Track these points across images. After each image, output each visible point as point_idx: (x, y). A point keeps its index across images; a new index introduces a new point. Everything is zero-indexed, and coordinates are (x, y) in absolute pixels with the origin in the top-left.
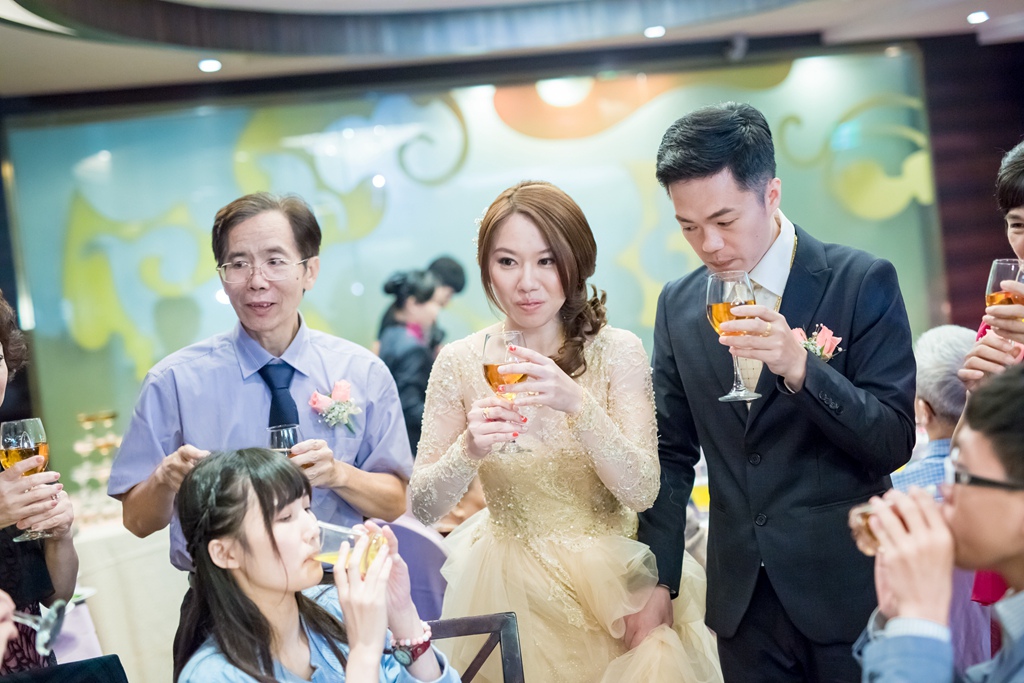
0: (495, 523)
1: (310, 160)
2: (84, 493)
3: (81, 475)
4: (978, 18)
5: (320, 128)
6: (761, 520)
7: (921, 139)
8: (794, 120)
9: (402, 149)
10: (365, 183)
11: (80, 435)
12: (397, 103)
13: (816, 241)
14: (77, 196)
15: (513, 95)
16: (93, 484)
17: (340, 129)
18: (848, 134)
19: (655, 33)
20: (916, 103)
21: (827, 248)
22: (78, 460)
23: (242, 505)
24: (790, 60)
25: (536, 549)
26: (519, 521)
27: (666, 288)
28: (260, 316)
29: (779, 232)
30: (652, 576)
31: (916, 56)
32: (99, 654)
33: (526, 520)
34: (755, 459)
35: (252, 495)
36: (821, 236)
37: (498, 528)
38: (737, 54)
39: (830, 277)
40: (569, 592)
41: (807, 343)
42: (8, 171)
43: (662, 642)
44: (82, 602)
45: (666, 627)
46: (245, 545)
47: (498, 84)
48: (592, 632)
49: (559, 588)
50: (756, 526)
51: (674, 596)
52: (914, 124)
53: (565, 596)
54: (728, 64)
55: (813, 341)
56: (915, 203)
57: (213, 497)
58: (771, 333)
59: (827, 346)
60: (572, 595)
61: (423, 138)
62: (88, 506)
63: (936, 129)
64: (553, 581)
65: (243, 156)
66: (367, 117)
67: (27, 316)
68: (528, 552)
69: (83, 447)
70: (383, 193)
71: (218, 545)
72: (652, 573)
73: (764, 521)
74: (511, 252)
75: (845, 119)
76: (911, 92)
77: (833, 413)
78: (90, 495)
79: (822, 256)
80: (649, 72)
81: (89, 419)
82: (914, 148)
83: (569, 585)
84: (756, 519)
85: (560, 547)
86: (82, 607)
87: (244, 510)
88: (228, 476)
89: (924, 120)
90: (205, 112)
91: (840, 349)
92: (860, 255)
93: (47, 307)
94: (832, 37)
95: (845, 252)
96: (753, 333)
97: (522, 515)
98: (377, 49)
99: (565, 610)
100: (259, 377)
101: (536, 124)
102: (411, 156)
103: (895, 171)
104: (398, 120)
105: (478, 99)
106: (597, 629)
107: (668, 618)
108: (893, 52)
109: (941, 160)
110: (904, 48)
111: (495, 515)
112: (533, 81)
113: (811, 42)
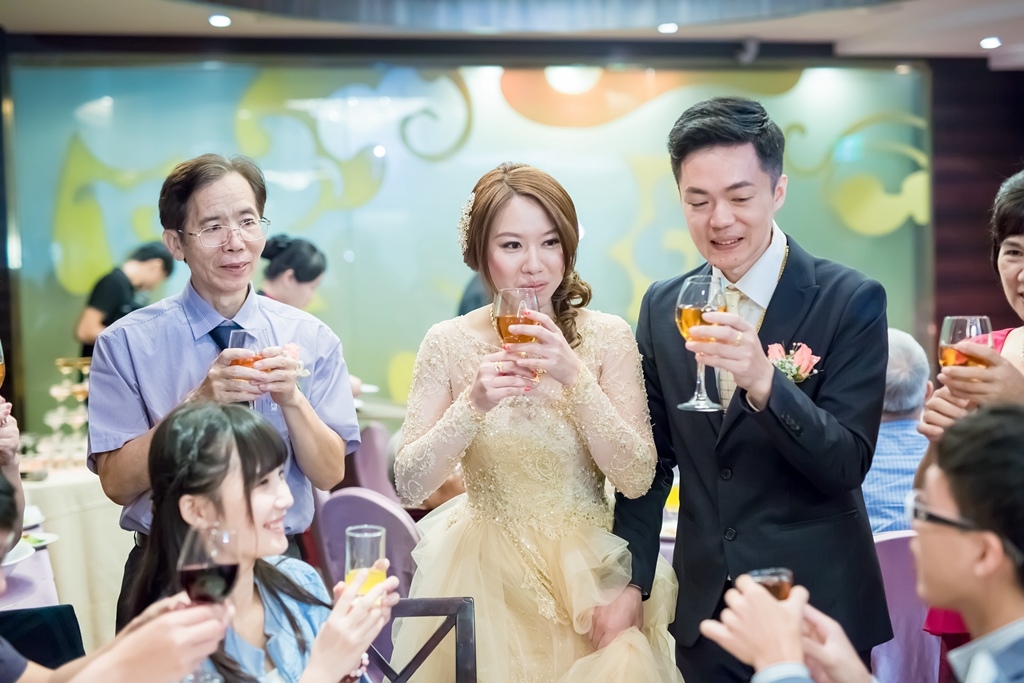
0: (473, 507)
1: (311, 123)
2: (56, 438)
3: (54, 419)
4: (990, 43)
5: (325, 94)
6: (730, 534)
7: (923, 159)
8: (800, 128)
9: (405, 122)
10: (365, 152)
11: (58, 379)
12: (404, 75)
13: (807, 255)
14: (75, 139)
15: (521, 78)
16: (67, 429)
17: (345, 97)
18: (851, 148)
19: (668, 29)
20: (922, 123)
21: (818, 263)
22: (53, 404)
23: (222, 467)
24: (801, 68)
25: (515, 533)
26: (499, 504)
27: (652, 287)
28: (236, 276)
29: (770, 243)
30: (625, 574)
31: (926, 76)
32: (56, 603)
33: (506, 503)
34: (727, 474)
35: (235, 458)
36: (813, 250)
37: (476, 511)
38: (747, 57)
39: (817, 294)
40: (543, 581)
41: (784, 360)
42: (8, 107)
43: (631, 645)
44: (44, 547)
45: (635, 629)
46: (219, 507)
47: (507, 66)
48: (561, 625)
49: (533, 576)
50: (725, 541)
51: (645, 598)
52: (917, 143)
53: (539, 585)
54: (738, 67)
55: (790, 359)
56: (911, 222)
57: (194, 452)
58: (741, 343)
59: (804, 366)
60: (546, 584)
61: (427, 112)
62: (59, 451)
63: (939, 150)
64: (528, 569)
65: (245, 114)
66: (373, 86)
67: (14, 255)
68: (506, 536)
69: (59, 392)
70: (383, 164)
71: (190, 500)
72: (625, 572)
73: (733, 536)
74: (516, 235)
75: (849, 132)
76: (917, 112)
77: (793, 434)
78: (62, 440)
79: (811, 270)
80: (658, 68)
81: (67, 365)
82: (915, 167)
83: (545, 574)
84: (725, 534)
85: (540, 533)
86: (44, 553)
87: (224, 473)
88: (212, 433)
89: (927, 140)
90: (212, 67)
91: (816, 371)
92: (851, 273)
93: (36, 248)
94: (843, 49)
95: (836, 269)
96: (722, 341)
97: (503, 497)
98: (388, 20)
99: (537, 600)
100: (210, 338)
101: (543, 110)
102: (413, 129)
103: (895, 189)
104: (403, 93)
105: (485, 79)
106: (566, 623)
107: (638, 620)
108: (903, 69)
109: (941, 182)
110: (915, 67)
111: (474, 498)
112: (542, 66)
113: (822, 53)
